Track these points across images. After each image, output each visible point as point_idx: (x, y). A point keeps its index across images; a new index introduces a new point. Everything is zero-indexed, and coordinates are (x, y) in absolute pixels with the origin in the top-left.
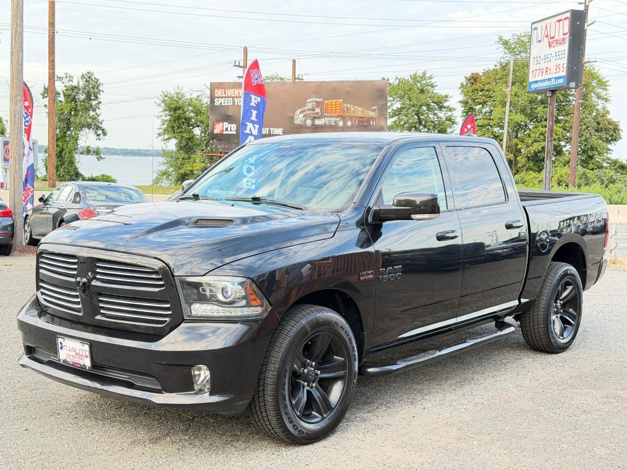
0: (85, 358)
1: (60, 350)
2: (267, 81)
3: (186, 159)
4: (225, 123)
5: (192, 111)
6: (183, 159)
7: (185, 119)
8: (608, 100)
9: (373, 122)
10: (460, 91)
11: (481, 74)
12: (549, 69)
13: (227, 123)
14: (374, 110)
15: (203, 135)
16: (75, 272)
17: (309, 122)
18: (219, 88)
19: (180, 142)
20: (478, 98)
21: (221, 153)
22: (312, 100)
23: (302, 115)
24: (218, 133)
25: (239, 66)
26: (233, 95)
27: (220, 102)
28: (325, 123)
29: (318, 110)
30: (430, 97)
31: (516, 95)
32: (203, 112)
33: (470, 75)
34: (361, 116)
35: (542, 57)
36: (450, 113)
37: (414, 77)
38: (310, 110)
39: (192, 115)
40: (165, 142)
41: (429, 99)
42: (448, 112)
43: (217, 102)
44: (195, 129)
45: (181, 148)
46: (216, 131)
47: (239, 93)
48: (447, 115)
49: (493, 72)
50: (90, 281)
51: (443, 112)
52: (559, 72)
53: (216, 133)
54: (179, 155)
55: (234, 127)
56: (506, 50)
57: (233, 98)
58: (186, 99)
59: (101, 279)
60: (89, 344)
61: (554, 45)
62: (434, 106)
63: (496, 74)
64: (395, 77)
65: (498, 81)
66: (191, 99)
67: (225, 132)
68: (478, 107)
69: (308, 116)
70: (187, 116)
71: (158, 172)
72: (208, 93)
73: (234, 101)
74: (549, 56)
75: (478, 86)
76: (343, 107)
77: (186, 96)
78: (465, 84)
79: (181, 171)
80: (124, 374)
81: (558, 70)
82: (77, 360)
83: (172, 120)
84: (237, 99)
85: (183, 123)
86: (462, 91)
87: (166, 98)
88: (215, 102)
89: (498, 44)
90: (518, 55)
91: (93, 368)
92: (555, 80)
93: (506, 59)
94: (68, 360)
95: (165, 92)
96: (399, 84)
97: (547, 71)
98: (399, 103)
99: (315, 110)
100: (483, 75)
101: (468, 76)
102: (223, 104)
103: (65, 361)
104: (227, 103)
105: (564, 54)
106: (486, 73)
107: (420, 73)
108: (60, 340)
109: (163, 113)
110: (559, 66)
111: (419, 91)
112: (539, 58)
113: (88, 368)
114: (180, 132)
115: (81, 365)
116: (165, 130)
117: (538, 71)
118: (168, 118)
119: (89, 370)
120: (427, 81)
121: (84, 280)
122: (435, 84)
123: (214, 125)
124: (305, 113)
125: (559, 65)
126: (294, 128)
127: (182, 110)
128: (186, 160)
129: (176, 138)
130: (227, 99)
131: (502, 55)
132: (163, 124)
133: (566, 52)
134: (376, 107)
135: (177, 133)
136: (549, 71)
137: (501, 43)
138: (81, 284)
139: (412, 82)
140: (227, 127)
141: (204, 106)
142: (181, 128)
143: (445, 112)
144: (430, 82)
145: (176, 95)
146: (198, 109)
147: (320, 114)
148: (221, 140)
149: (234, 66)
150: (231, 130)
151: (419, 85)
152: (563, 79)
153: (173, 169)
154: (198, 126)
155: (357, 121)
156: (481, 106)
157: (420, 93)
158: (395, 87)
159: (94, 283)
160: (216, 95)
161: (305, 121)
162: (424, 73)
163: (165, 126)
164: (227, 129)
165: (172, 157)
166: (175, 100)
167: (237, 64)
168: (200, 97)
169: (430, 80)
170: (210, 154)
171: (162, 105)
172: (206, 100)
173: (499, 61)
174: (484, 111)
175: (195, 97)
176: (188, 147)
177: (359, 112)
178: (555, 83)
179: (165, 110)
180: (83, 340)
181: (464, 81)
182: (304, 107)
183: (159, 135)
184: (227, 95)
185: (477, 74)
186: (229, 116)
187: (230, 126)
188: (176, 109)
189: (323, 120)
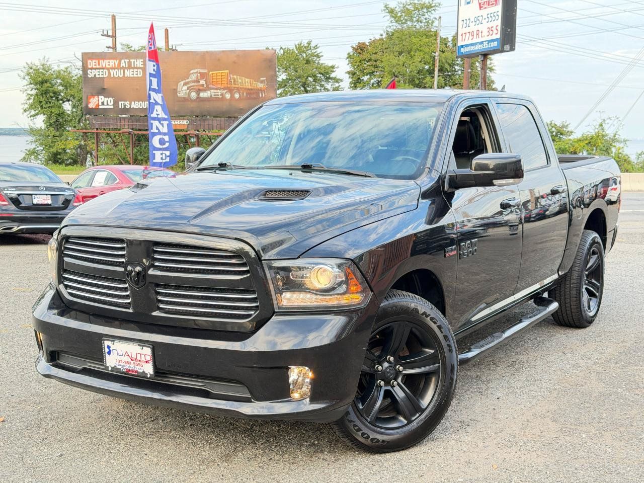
0: (145, 365)
1: (107, 355)
2: (142, 51)
3: (56, 136)
4: (100, 97)
5: (61, 84)
6: (54, 136)
7: (54, 93)
8: (493, 69)
9: (262, 95)
10: (347, 62)
11: (368, 44)
12: (480, 32)
13: (102, 97)
14: (262, 82)
15: (74, 110)
16: (123, 260)
17: (193, 95)
18: (92, 59)
19: (49, 118)
20: (366, 69)
21: (97, 129)
22: (196, 71)
23: (185, 88)
24: (94, 107)
25: (107, 36)
26: (109, 67)
27: (93, 74)
28: (211, 96)
29: (202, 82)
30: (316, 68)
31: (403, 66)
32: (73, 85)
33: (357, 45)
34: (250, 87)
35: (472, 19)
36: (337, 85)
37: (299, 47)
38: (194, 81)
39: (61, 88)
40: (32, 118)
41: (315, 70)
42: (335, 84)
43: (90, 74)
44: (65, 103)
45: (51, 125)
46: (91, 106)
47: (115, 64)
48: (334, 86)
49: (380, 42)
50: (146, 269)
51: (330, 84)
52: (491, 35)
53: (91, 107)
54: (49, 132)
55: (111, 101)
56: (393, 19)
57: (108, 69)
58: (54, 72)
59: (161, 266)
60: (151, 346)
61: (486, 6)
62: (320, 77)
63: (383, 44)
64: (280, 48)
65: (385, 51)
66: (59, 72)
67: (101, 107)
68: (366, 78)
69: (192, 89)
70: (56, 90)
71: (27, 151)
72: (80, 64)
73: (109, 73)
74: (480, 18)
75: (365, 56)
76: (229, 78)
77: (53, 68)
78: (351, 54)
79: (52, 150)
80: (197, 381)
81: (491, 32)
82: (132, 367)
83: (39, 94)
84: (113, 70)
85: (52, 97)
86: (349, 61)
87: (31, 71)
88: (88, 74)
89: (385, 13)
90: (404, 23)
91: (156, 376)
92: (488, 44)
93: (392, 27)
94: (118, 367)
95: (29, 63)
96: (284, 54)
97: (477, 34)
98: (284, 74)
99: (199, 82)
100: (369, 45)
101: (354, 46)
102: (97, 76)
103: (114, 369)
104: (102, 75)
105: (497, 15)
106: (373, 43)
107: (305, 43)
108: (107, 343)
109: (28, 87)
110: (492, 29)
111: (305, 62)
112: (468, 21)
113: (149, 376)
114: (49, 107)
115: (138, 372)
116: (32, 106)
117: (468, 34)
118: (34, 92)
119: (150, 378)
120: (313, 51)
121: (138, 269)
122: (320, 55)
123: (88, 98)
124: (188, 86)
125: (492, 27)
126: (177, 101)
127: (50, 83)
128: (57, 138)
129: (44, 114)
130: (102, 70)
131: (388, 23)
132: (29, 99)
133: (500, 14)
134: (265, 79)
135: (45, 108)
136: (480, 34)
137: (387, 11)
138: (133, 273)
139: (297, 52)
140: (103, 101)
141: (74, 78)
142: (50, 103)
143: (332, 83)
144: (316, 52)
145: (41, 67)
146: (68, 81)
147: (205, 86)
148: (97, 115)
149: (102, 35)
150: (108, 105)
151: (304, 55)
152: (496, 42)
153: (42, 148)
154: (68, 101)
155: (245, 94)
156: (368, 76)
157: (306, 64)
158: (280, 57)
159: (151, 272)
160: (89, 67)
161: (189, 93)
162: (309, 43)
163: (31, 101)
164: (103, 104)
165: (40, 135)
166: (41, 73)
167: (105, 33)
168: (69, 69)
169: (316, 50)
170: (84, 131)
171: (27, 77)
172: (77, 72)
173: (385, 31)
174: (372, 81)
175: (64, 69)
176: (58, 123)
177: (247, 84)
178: (487, 47)
179: (31, 84)
180: (142, 343)
181: (351, 51)
182: (188, 78)
183: (25, 111)
184: (101, 66)
185: (364, 44)
186: (104, 89)
187: (106, 99)
188: (42, 83)
189: (209, 92)
